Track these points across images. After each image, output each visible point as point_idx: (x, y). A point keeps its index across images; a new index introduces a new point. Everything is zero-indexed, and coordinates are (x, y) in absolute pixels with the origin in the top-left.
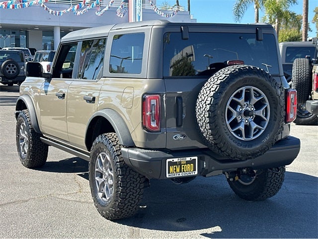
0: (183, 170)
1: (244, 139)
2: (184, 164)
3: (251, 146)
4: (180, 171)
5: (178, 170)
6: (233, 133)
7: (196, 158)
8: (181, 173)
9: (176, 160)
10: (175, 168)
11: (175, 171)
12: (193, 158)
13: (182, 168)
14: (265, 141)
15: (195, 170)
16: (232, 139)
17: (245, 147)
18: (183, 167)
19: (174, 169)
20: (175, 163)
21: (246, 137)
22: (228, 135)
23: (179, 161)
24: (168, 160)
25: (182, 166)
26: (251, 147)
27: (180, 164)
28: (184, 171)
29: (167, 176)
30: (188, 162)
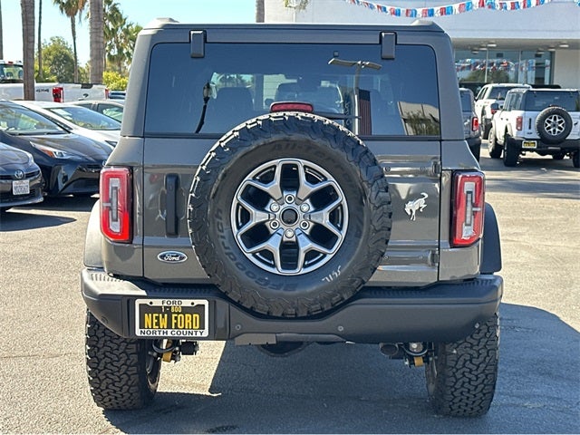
0: (176, 324)
1: (279, 270)
2: (178, 313)
3: (294, 287)
4: (169, 326)
5: (164, 323)
6: (250, 256)
7: (205, 302)
8: (169, 331)
9: (157, 302)
10: (157, 318)
11: (158, 324)
12: (197, 302)
13: (174, 321)
14: (330, 279)
15: (202, 327)
16: (244, 269)
17: (278, 289)
18: (176, 318)
19: (155, 321)
20: (158, 309)
21: (283, 268)
22: (235, 259)
23: (165, 305)
24: (138, 302)
25: (174, 316)
26: (294, 290)
27: (168, 311)
28: (176, 328)
29: (138, 332)
30: (185, 310)
